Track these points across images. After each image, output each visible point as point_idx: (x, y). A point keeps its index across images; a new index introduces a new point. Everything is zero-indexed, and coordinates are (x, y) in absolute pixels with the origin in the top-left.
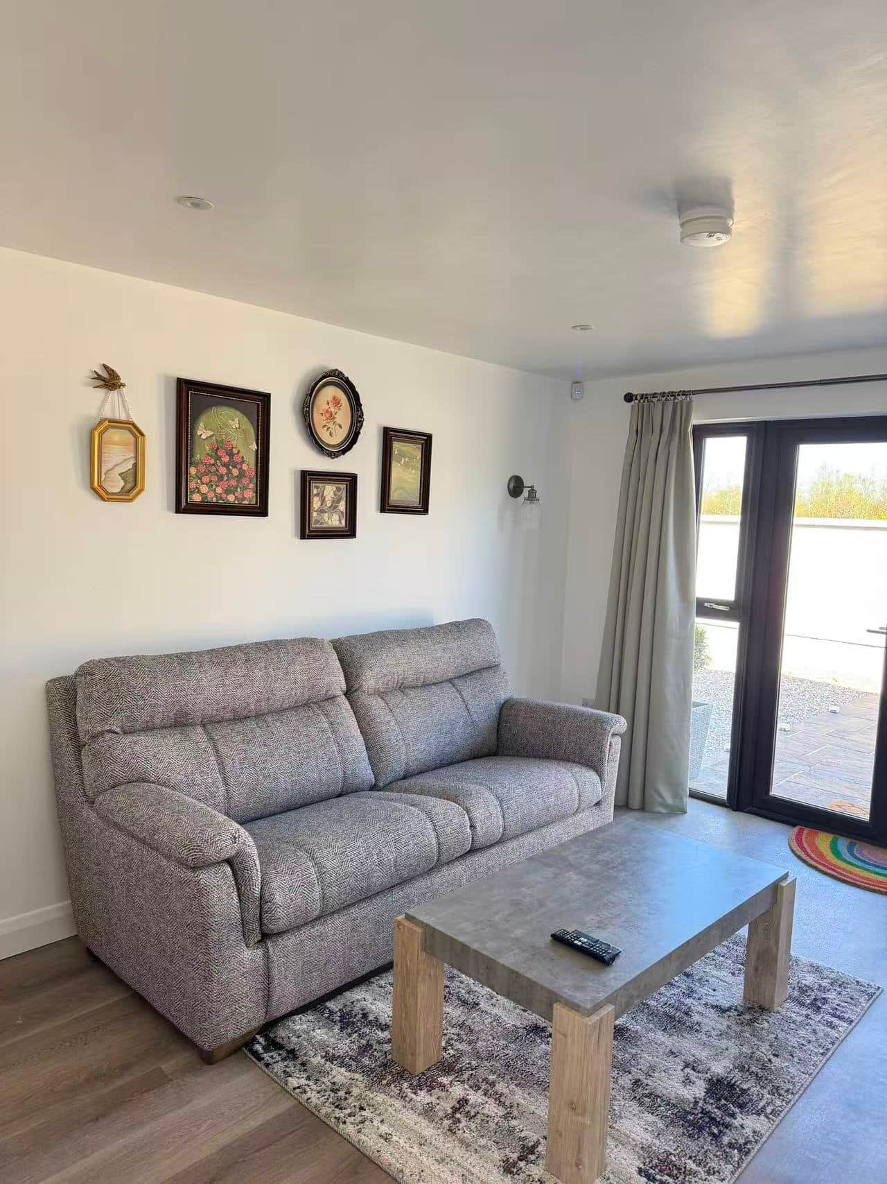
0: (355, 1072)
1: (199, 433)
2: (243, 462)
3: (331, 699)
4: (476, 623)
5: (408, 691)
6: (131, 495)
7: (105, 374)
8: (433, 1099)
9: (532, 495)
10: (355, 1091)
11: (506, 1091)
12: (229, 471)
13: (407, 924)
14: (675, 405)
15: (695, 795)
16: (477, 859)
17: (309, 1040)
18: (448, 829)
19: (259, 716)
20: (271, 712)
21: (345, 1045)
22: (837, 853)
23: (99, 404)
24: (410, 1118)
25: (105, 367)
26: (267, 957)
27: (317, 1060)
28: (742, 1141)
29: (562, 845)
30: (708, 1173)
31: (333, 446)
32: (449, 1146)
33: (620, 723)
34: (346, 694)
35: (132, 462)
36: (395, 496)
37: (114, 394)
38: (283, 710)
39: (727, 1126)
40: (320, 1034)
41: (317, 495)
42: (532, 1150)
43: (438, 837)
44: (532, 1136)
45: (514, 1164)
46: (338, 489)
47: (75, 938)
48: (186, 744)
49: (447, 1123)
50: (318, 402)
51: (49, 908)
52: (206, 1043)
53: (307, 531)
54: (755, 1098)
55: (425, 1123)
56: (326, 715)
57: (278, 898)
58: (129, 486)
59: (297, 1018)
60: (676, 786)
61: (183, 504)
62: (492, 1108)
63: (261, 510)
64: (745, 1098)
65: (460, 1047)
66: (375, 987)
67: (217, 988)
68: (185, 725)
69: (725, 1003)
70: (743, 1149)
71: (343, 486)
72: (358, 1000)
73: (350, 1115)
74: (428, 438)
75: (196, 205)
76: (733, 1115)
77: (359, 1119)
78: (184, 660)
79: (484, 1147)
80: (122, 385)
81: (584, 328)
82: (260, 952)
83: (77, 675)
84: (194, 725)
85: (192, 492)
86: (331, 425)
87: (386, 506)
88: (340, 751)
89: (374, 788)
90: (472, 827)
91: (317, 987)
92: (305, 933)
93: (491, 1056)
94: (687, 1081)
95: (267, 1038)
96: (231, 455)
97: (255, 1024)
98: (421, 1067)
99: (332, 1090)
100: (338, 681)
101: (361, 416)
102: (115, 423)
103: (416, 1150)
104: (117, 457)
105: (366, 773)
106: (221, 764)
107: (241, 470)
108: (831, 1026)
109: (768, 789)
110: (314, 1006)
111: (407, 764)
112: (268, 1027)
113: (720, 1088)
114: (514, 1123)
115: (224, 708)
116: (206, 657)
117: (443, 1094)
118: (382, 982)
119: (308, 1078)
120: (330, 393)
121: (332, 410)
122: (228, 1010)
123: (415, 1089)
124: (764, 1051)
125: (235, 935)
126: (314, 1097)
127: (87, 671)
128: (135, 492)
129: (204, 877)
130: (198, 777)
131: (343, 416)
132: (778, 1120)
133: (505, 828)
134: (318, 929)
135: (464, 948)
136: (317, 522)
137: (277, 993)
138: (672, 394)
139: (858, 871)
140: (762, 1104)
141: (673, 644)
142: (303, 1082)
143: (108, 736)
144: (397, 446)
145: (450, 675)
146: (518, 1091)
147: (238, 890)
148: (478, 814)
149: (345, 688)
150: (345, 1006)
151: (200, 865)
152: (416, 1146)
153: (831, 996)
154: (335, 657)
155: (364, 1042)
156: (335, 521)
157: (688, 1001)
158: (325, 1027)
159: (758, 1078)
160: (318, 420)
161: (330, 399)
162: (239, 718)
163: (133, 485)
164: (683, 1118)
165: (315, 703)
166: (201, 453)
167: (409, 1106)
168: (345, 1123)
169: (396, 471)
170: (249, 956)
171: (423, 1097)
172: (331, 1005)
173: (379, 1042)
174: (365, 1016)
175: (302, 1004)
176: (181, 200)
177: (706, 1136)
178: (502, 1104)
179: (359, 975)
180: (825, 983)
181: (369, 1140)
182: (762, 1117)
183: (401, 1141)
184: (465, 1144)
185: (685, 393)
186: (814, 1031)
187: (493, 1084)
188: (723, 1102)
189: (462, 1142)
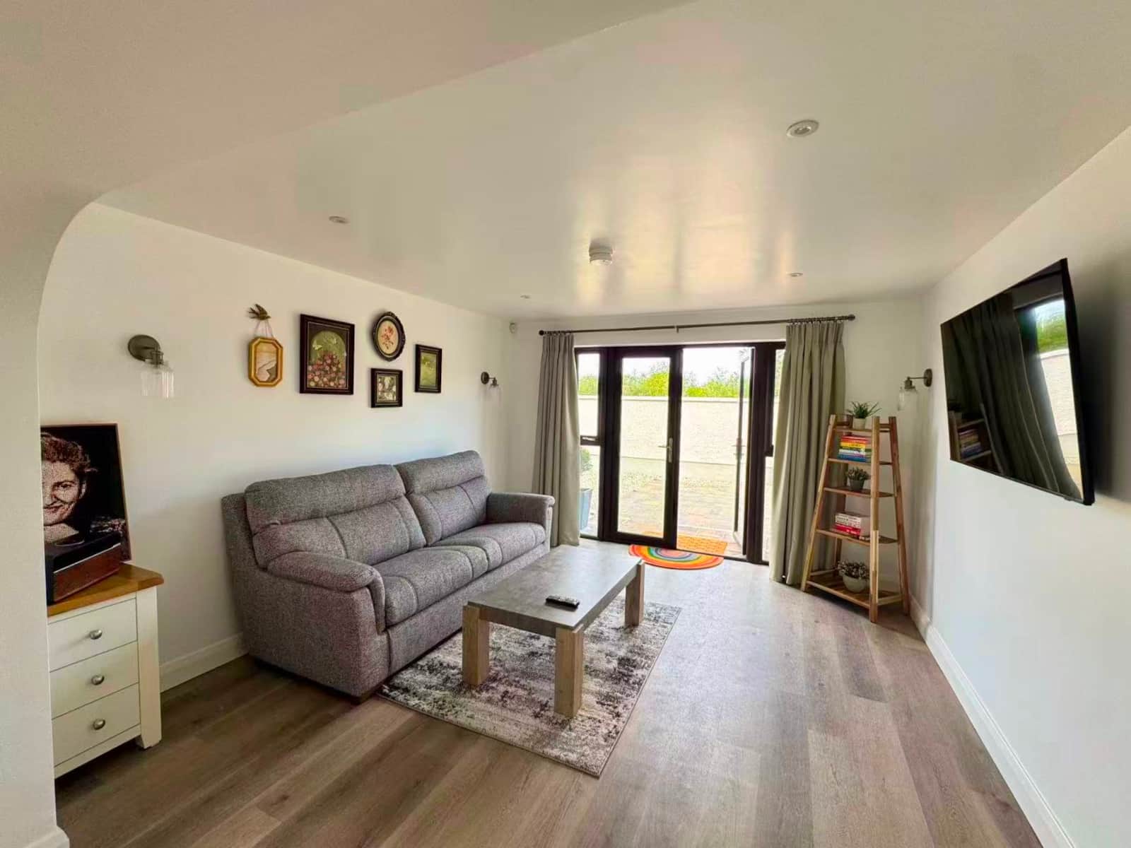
0: (444, 691)
1: (314, 346)
2: (339, 363)
3: (398, 498)
4: (471, 453)
5: (438, 492)
6: (274, 382)
7: (256, 310)
8: (490, 695)
9: (495, 383)
10: (448, 700)
11: (526, 683)
12: (331, 368)
13: (469, 607)
14: (566, 338)
15: (583, 537)
16: (489, 576)
17: (415, 681)
18: (476, 561)
19: (358, 510)
20: (365, 507)
21: (435, 680)
22: (652, 555)
23: (253, 327)
24: (480, 705)
25: (257, 306)
26: (389, 638)
27: (423, 689)
28: (638, 680)
29: (536, 561)
30: (627, 696)
31: (389, 355)
32: (505, 713)
33: (551, 500)
34: (405, 495)
35: (275, 363)
36: (423, 382)
37: (263, 323)
38: (371, 506)
39: (630, 676)
40: (420, 678)
41: (381, 382)
42: (546, 705)
43: (472, 565)
44: (544, 699)
45: (539, 713)
46: (392, 379)
47: (246, 657)
48: (319, 528)
49: (500, 703)
50: (380, 329)
51: (222, 641)
52: (358, 693)
53: (374, 403)
54: (639, 663)
55: (489, 706)
56: (397, 508)
57: (395, 604)
58: (274, 376)
59: (403, 672)
60: (575, 533)
61: (305, 389)
62: (521, 692)
63: (349, 390)
64: (635, 664)
65: (496, 669)
66: (442, 650)
67: (364, 659)
68: (318, 517)
69: (618, 626)
70: (639, 684)
71: (395, 377)
72: (435, 658)
73: (448, 711)
74: (440, 351)
75: (341, 222)
76: (632, 671)
77: (454, 712)
78: (313, 481)
79: (523, 709)
80: (269, 317)
81: (527, 297)
82: (385, 636)
83: (246, 492)
84: (322, 517)
85: (310, 381)
86: (387, 343)
87: (418, 388)
88: (407, 527)
89: (426, 546)
90: (488, 559)
91: (414, 653)
92: (407, 623)
93: (514, 670)
94: (609, 662)
95: (389, 686)
96: (332, 359)
97: (384, 677)
98: (480, 682)
99: (435, 702)
100: (400, 487)
101: (404, 337)
102: (265, 340)
103: (488, 719)
104: (265, 359)
105: (421, 538)
106: (341, 538)
107: (337, 367)
108: (665, 627)
109: (616, 528)
110: (411, 664)
111: (442, 532)
112: (388, 680)
113: (623, 661)
114: (533, 696)
115: (340, 506)
116: (326, 478)
117: (495, 691)
118: (446, 647)
119: (419, 699)
120: (387, 325)
121: (389, 334)
122: (369, 671)
123: (480, 691)
124: (639, 642)
125: (372, 629)
126: (426, 708)
127: (254, 489)
128: (276, 381)
129: (355, 596)
130: (330, 547)
131: (394, 337)
132: (650, 669)
133: (503, 558)
134: (414, 620)
135: (504, 612)
136: (380, 398)
137: (395, 657)
138: (565, 332)
139: (661, 561)
140: (643, 664)
141: (570, 459)
142: (417, 702)
143: (274, 526)
144: (423, 356)
145: (459, 482)
146: (532, 682)
147: (374, 602)
148: (490, 551)
149: (405, 492)
150: (428, 662)
151: (354, 589)
152: (488, 717)
153: (661, 615)
154: (398, 474)
155: (444, 677)
156: (390, 397)
157: (601, 628)
158: (420, 673)
159: (639, 654)
160: (381, 340)
161: (387, 328)
162: (348, 512)
163: (275, 375)
164: (611, 677)
165: (388, 501)
166: (315, 358)
167: (478, 700)
168: (447, 715)
169: (423, 368)
170: (380, 640)
171: (485, 695)
172: (420, 663)
173: (453, 675)
174: (441, 664)
175: (407, 663)
176: (331, 218)
177: (622, 682)
178: (526, 689)
179: (434, 645)
180: (658, 610)
181: (462, 719)
182: (644, 669)
183: (480, 717)
184: (513, 711)
185: (570, 332)
186: (658, 631)
187: (518, 682)
188: (626, 667)
189: (511, 710)
